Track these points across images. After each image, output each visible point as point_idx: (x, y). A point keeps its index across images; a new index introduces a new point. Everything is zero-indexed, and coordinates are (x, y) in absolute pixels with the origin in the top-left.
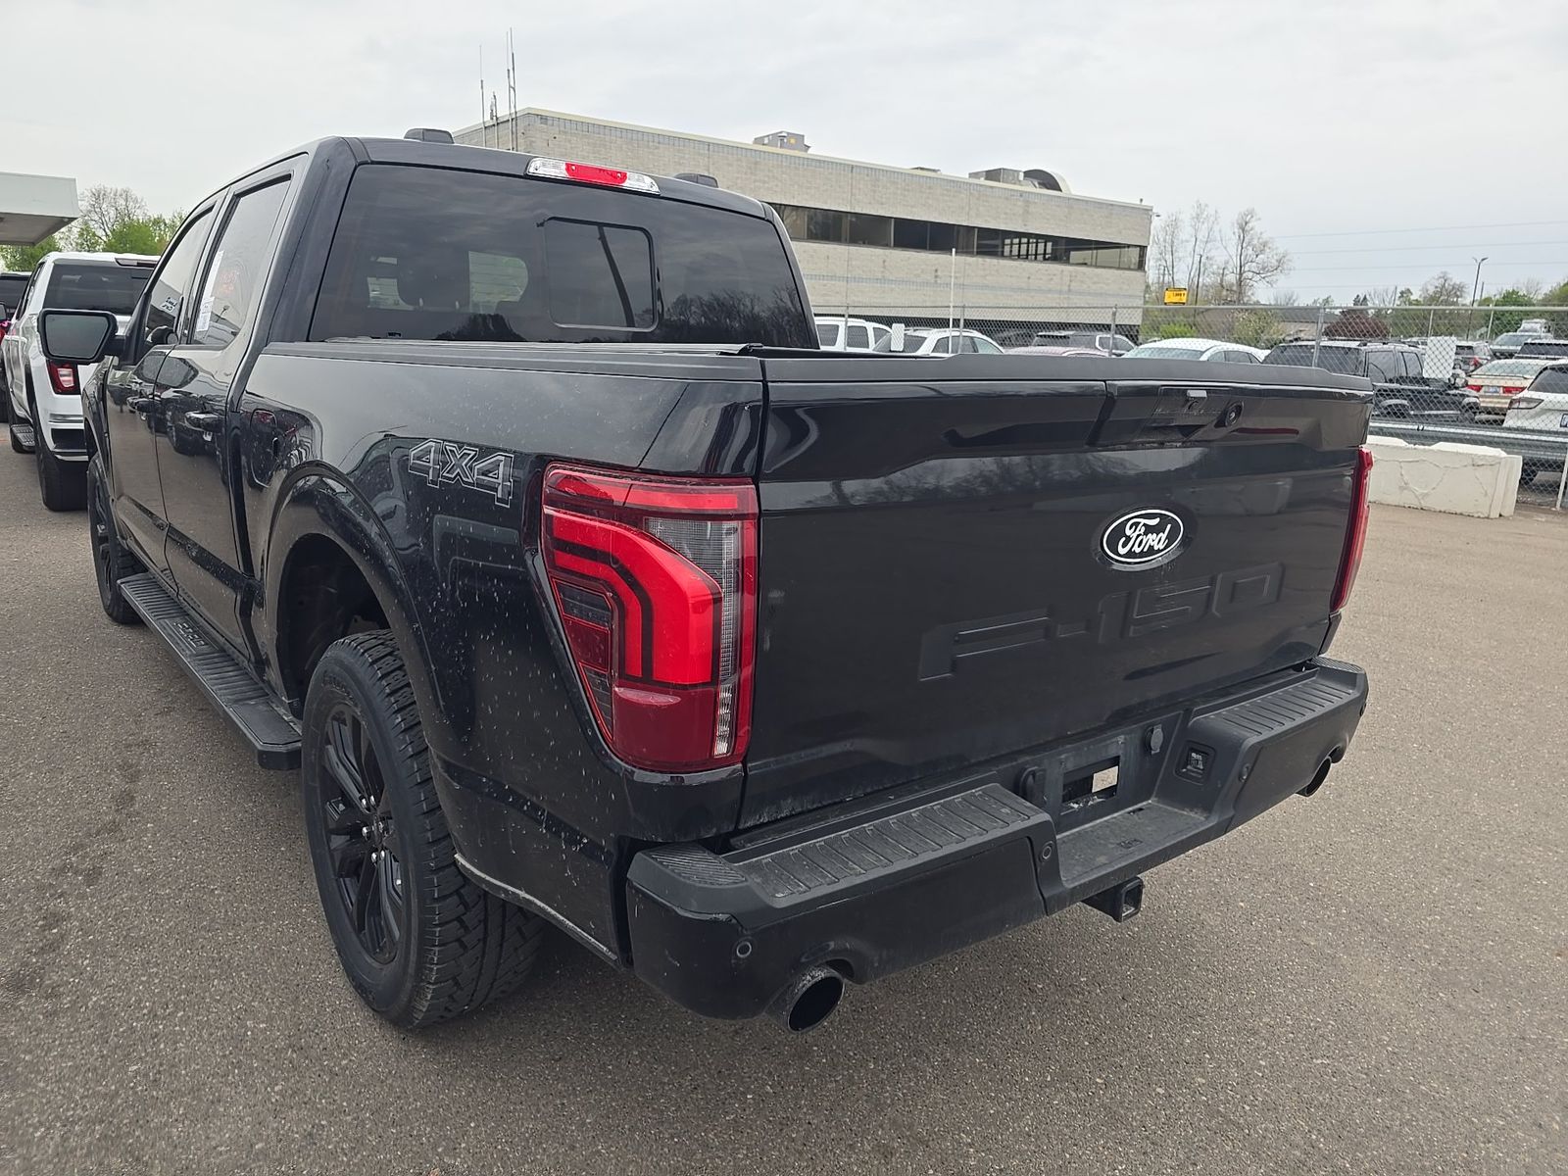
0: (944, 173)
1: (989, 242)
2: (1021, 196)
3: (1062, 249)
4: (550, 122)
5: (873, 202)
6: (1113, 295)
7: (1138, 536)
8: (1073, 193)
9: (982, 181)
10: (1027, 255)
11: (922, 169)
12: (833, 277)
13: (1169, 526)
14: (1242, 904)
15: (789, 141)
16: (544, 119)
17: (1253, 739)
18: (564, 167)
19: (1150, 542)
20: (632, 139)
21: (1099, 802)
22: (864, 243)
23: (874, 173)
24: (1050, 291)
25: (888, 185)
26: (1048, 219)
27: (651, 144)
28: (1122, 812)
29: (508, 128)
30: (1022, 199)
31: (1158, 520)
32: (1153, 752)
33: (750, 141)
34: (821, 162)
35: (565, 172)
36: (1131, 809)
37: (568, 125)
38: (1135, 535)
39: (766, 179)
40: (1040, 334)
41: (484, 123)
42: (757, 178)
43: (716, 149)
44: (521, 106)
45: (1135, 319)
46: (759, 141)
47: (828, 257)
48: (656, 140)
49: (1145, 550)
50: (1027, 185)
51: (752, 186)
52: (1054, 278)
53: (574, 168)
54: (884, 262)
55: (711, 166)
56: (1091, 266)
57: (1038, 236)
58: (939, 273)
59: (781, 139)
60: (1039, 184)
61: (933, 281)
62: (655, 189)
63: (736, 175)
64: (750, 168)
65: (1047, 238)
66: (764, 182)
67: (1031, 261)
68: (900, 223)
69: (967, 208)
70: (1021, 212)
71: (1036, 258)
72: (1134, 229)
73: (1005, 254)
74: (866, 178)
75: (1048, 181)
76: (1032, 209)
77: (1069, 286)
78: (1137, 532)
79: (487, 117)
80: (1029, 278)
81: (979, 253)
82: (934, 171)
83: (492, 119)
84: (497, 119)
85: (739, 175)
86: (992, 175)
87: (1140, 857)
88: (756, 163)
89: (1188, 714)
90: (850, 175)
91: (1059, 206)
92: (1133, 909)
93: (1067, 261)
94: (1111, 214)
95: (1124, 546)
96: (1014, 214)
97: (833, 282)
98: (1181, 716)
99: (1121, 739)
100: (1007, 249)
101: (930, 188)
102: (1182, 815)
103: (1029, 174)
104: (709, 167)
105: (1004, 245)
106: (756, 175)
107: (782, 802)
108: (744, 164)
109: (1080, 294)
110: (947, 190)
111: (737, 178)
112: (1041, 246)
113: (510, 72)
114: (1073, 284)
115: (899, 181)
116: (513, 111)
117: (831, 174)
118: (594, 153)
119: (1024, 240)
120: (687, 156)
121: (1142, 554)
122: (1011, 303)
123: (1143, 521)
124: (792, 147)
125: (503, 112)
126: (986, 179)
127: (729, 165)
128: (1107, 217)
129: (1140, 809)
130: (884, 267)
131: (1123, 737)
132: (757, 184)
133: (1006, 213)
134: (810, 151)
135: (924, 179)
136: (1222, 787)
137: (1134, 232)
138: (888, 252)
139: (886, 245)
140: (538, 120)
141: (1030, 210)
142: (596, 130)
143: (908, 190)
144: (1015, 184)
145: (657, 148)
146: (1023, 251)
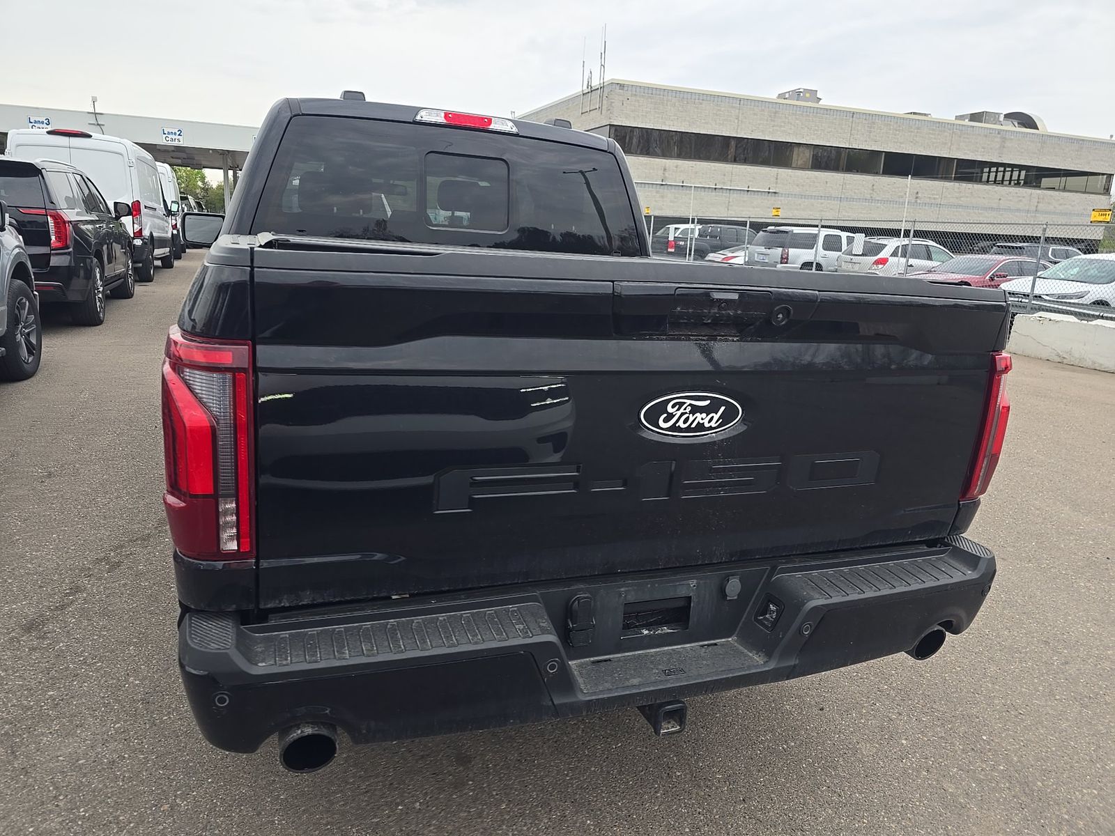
0: (933, 117)
1: (968, 171)
2: (999, 133)
3: (1034, 176)
4: (626, 88)
5: (868, 140)
6: (1078, 215)
7: (682, 414)
8: (1049, 131)
9: (966, 122)
10: (1003, 180)
11: (915, 113)
12: (829, 198)
13: (723, 408)
14: (904, 742)
15: (804, 95)
16: (622, 86)
17: (819, 601)
18: (443, 115)
19: (699, 419)
20: (683, 98)
21: (668, 633)
22: (858, 172)
23: (871, 118)
24: (1018, 210)
25: (882, 126)
26: (1022, 152)
27: (697, 101)
28: (697, 644)
29: (597, 94)
30: (999, 136)
31: (708, 402)
32: (728, 598)
33: (775, 97)
34: (828, 111)
35: (443, 119)
36: (706, 643)
37: (638, 90)
38: (679, 413)
39: (783, 124)
40: (998, 244)
41: (583, 91)
42: (776, 124)
43: (745, 103)
44: (608, 77)
45: (1097, 234)
46: (781, 96)
47: (827, 182)
48: (701, 98)
49: (693, 426)
50: (1006, 125)
51: (771, 130)
52: (1024, 199)
53: (450, 115)
54: (873, 185)
55: (740, 115)
56: (1059, 190)
57: (1013, 166)
58: (919, 195)
59: (797, 94)
60: (1018, 123)
61: (913, 201)
62: (515, 130)
63: (759, 122)
64: (770, 116)
65: (1021, 167)
66: (781, 126)
67: (1006, 186)
68: (889, 155)
69: (950, 144)
70: (998, 146)
71: (1010, 184)
72: (1102, 160)
73: (983, 180)
74: (864, 122)
75: (1026, 121)
76: (1008, 144)
77: (1037, 206)
78: (682, 410)
79: (585, 87)
80: (1000, 199)
81: (957, 179)
82: (925, 115)
83: (588, 88)
84: (591, 87)
85: (762, 122)
86: (975, 117)
87: (673, 685)
88: (776, 113)
89: (773, 570)
90: (851, 119)
91: (1033, 142)
92: (678, 727)
93: (1038, 186)
94: (1082, 148)
95: (666, 421)
96: (991, 149)
97: (829, 201)
98: (768, 571)
99: (693, 583)
100: (985, 176)
101: (918, 128)
102: (746, 656)
103: (1008, 116)
104: (739, 116)
105: (982, 172)
106: (774, 121)
107: (300, 592)
108: (766, 114)
109: (1046, 213)
110: (933, 130)
111: (759, 124)
112: (1016, 174)
113: (603, 55)
114: (1040, 205)
115: (892, 123)
116: (602, 82)
117: (836, 119)
118: (655, 109)
119: (1001, 169)
120: (723, 109)
121: (689, 429)
122: (982, 219)
123: (689, 402)
124: (807, 100)
125: (596, 83)
126: (970, 120)
127: (755, 114)
128: (1078, 151)
129: (716, 644)
130: (873, 190)
131: (695, 581)
132: (775, 128)
133: (983, 148)
134: (821, 102)
135: (916, 121)
136: (783, 637)
137: (1102, 163)
138: (877, 178)
139: (877, 173)
140: (618, 87)
141: (1006, 145)
142: (658, 92)
143: (899, 130)
144: (995, 124)
145: (701, 104)
146: (1000, 177)
